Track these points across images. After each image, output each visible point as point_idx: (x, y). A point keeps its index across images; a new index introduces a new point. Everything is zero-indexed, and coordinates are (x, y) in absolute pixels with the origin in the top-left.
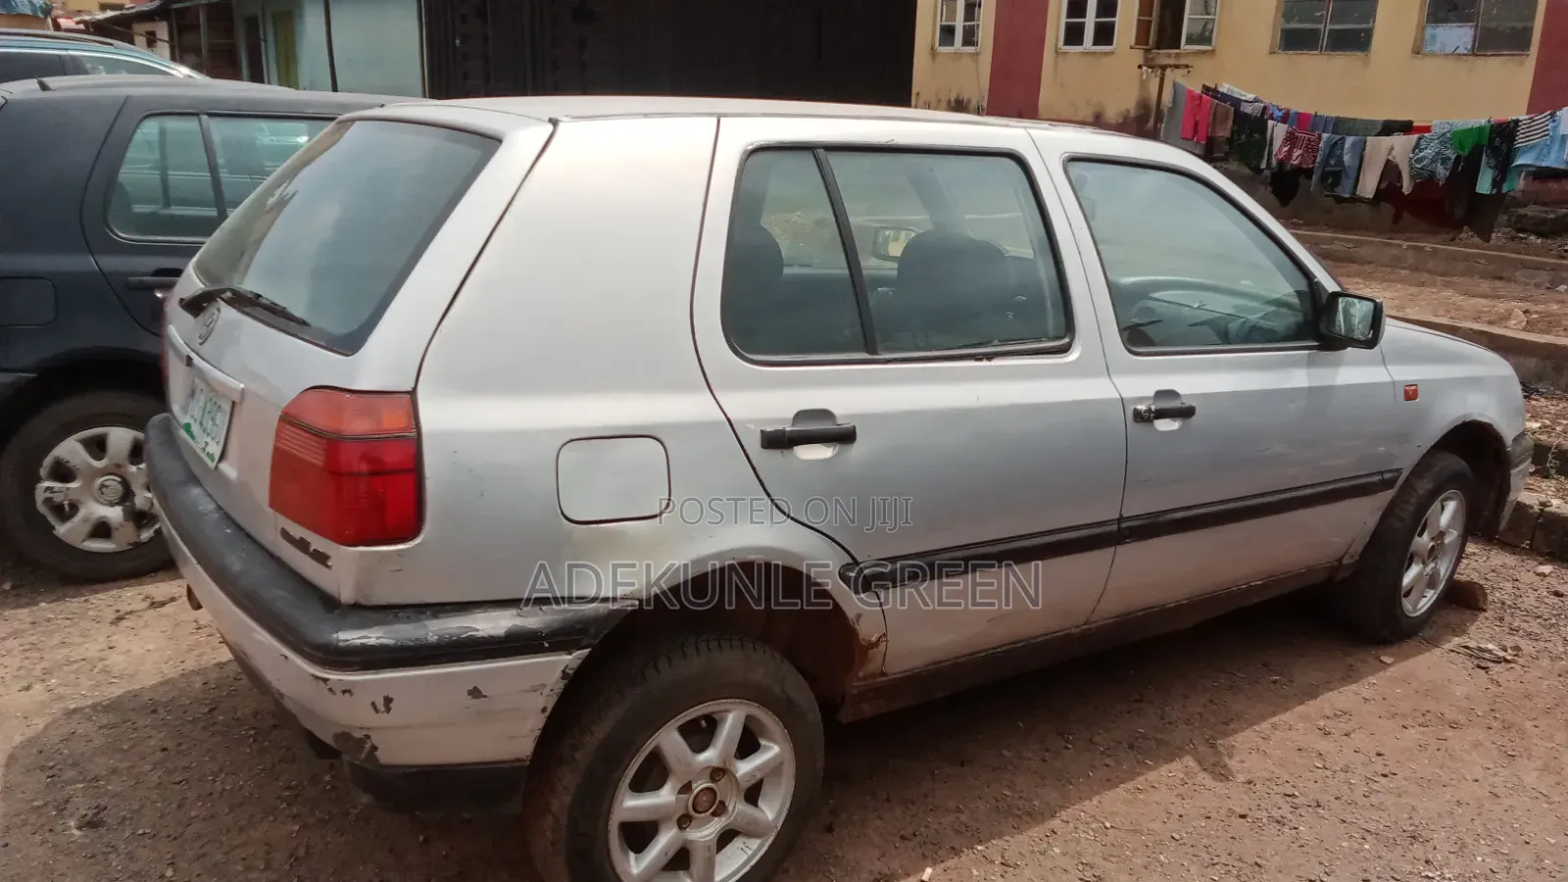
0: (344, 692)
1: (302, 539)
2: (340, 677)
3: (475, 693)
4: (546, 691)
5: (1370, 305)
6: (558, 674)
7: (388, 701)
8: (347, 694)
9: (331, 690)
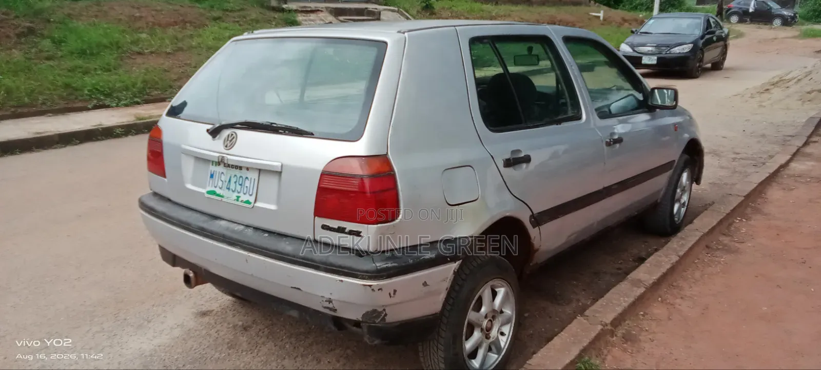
0: (379, 290)
1: (339, 227)
2: (378, 283)
3: (425, 284)
4: (448, 280)
5: (673, 91)
6: (452, 272)
7: (395, 291)
8: (380, 291)
9: (373, 290)
